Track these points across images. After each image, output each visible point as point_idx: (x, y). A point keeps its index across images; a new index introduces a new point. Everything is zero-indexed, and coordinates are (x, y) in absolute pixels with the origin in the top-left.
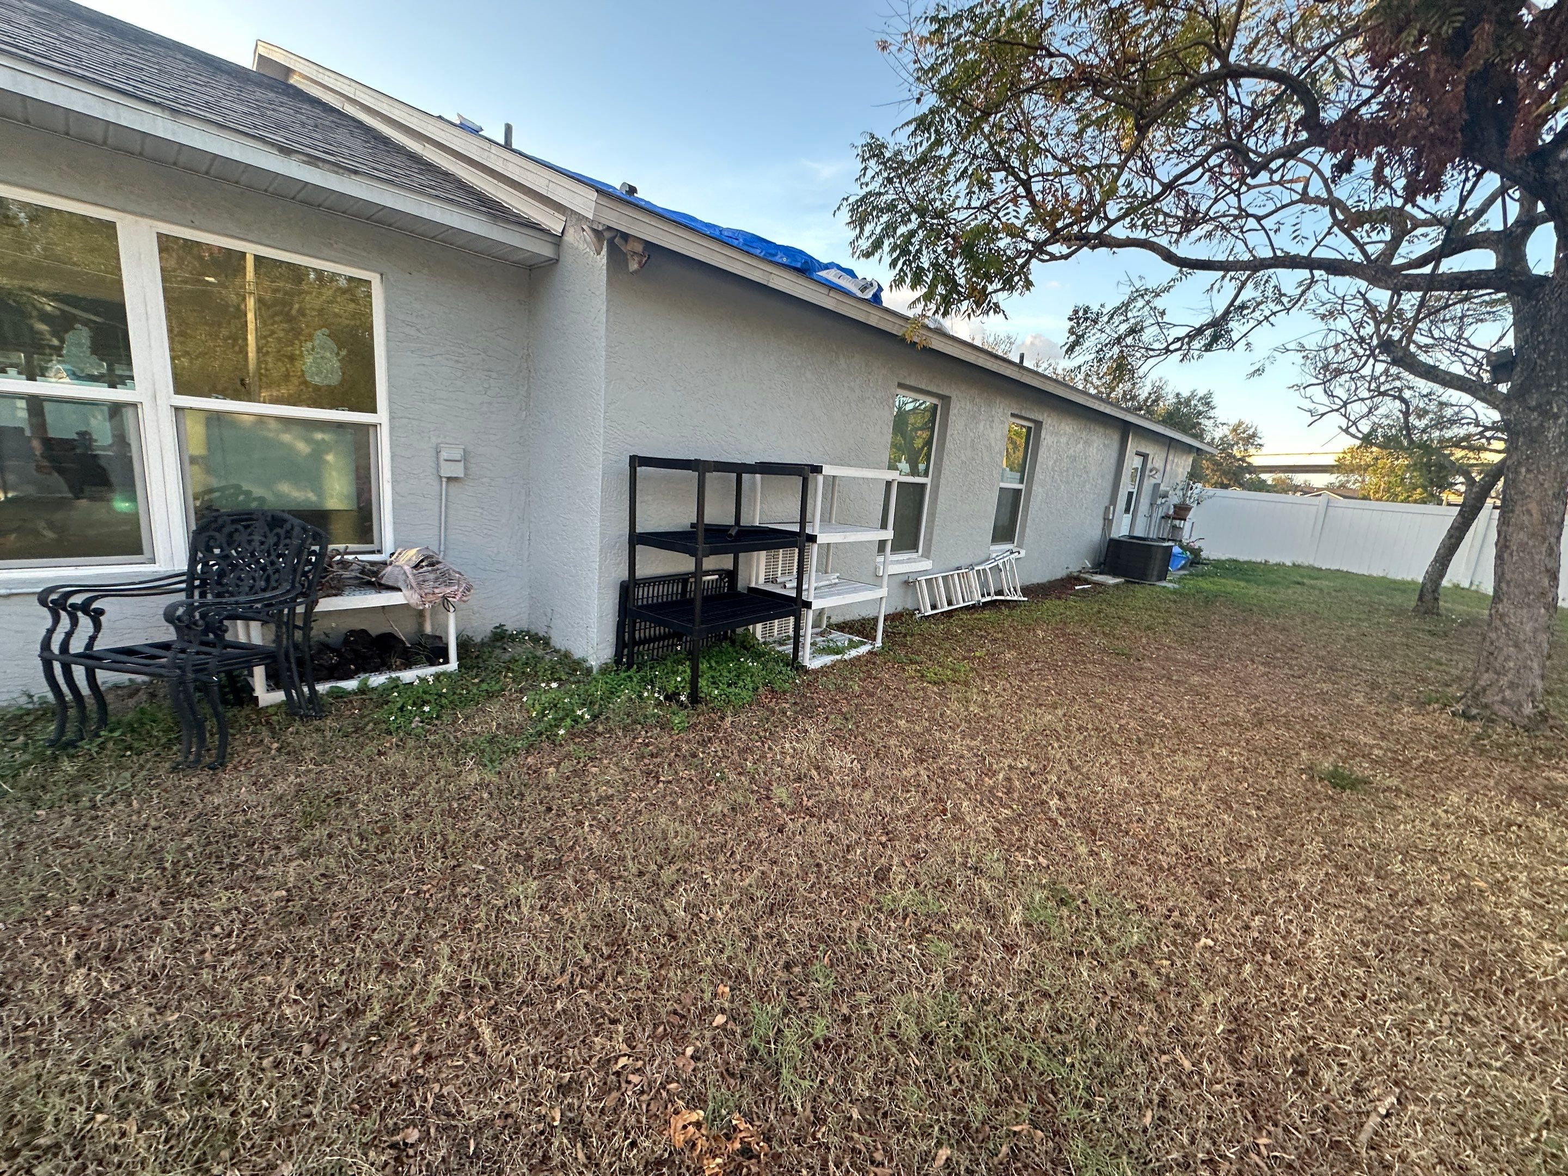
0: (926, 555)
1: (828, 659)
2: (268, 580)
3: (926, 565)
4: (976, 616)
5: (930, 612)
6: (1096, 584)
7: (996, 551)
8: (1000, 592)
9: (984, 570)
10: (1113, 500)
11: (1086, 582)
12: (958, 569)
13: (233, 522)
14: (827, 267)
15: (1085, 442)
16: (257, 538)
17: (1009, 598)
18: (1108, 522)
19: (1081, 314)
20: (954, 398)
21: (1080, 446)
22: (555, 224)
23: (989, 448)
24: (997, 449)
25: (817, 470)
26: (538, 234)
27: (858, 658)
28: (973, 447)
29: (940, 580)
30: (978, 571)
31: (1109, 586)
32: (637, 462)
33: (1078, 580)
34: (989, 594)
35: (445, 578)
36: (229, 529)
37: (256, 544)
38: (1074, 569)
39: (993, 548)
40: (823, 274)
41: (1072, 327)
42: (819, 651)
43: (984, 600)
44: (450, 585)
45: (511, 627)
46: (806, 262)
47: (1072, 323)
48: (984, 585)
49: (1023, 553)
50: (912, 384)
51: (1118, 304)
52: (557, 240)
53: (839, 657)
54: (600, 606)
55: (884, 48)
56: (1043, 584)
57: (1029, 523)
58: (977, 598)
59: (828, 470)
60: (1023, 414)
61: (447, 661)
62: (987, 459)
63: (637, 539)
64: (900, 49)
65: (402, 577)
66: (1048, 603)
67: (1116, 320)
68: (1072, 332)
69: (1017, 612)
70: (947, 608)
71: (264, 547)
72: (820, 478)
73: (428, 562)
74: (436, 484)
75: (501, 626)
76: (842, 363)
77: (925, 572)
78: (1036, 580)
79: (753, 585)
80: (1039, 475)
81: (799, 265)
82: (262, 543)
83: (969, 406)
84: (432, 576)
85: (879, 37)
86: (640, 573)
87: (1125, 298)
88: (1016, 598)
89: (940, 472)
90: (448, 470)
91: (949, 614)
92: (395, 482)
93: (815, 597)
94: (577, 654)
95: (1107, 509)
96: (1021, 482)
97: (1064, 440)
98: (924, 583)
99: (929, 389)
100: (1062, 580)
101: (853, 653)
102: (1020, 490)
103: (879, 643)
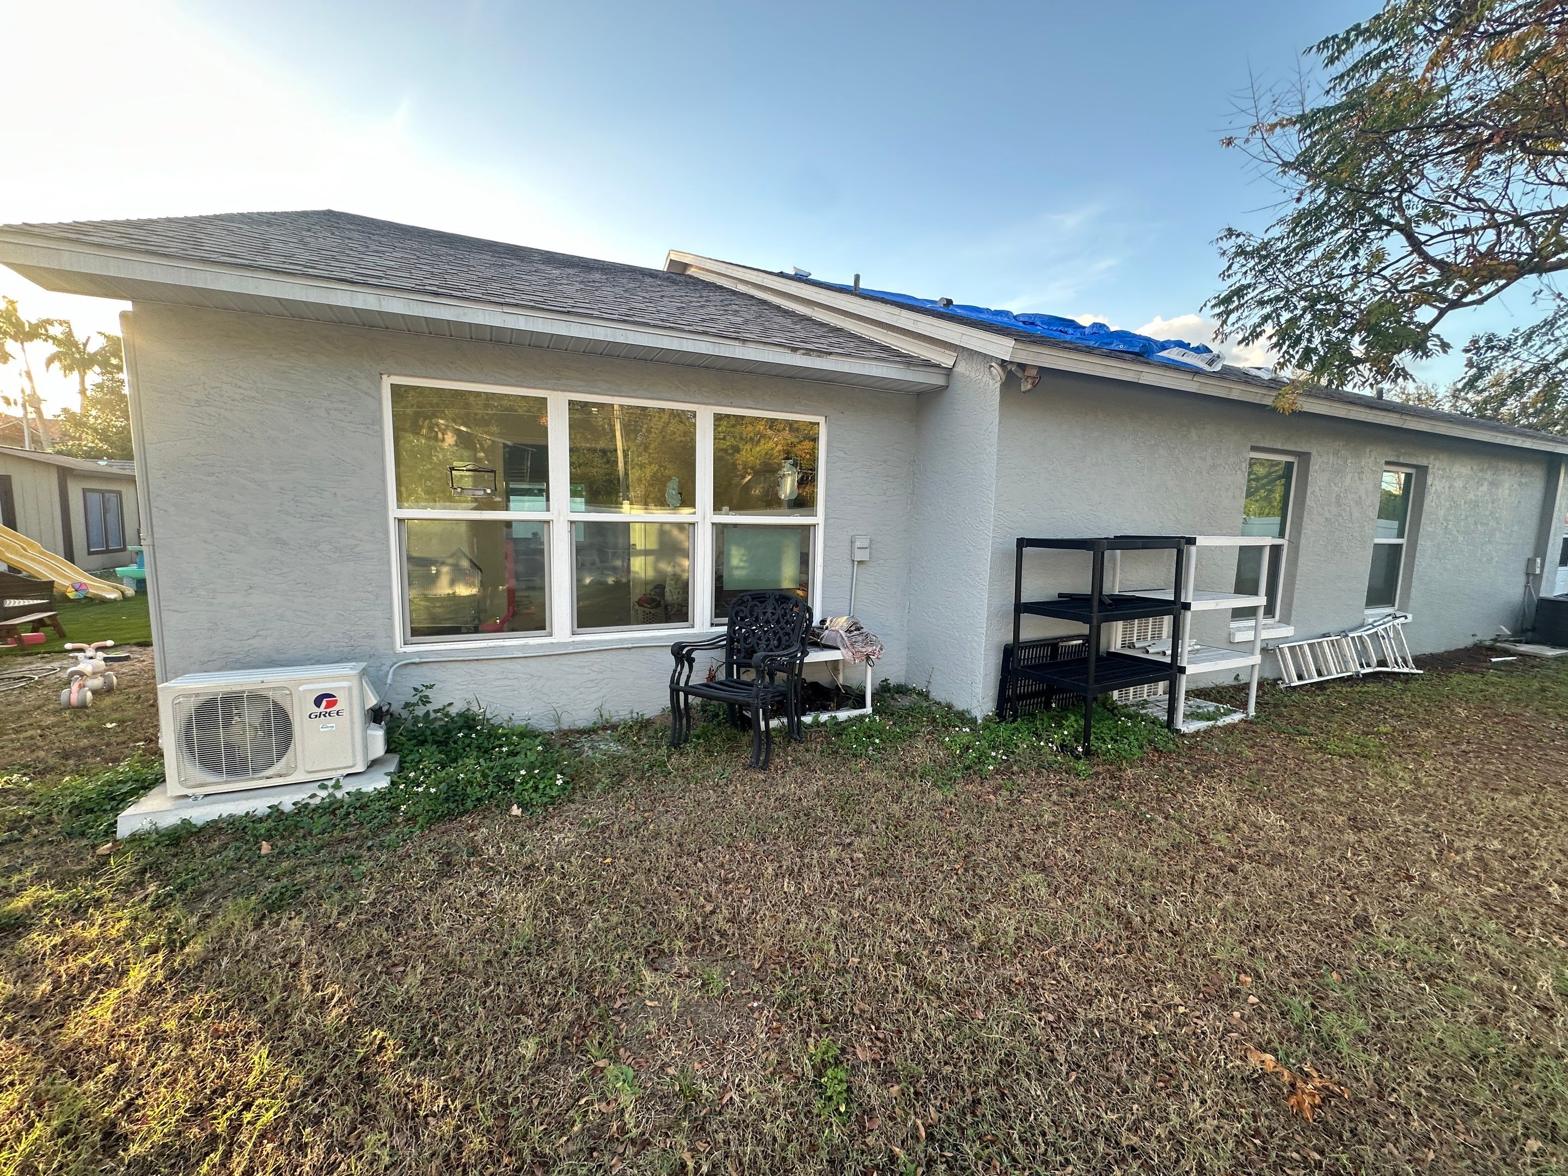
0: (1286, 620)
1: (1202, 725)
2: (779, 640)
3: (1287, 631)
4: (1358, 689)
5: (1297, 683)
6: (1521, 654)
7: (1372, 616)
8: (1382, 663)
9: (1360, 637)
10: (1541, 548)
11: (1507, 653)
12: (1324, 636)
13: (753, 599)
14: (1164, 346)
15: (1492, 484)
16: (770, 610)
17: (1396, 670)
18: (1533, 578)
19: (1481, 343)
20: (1314, 453)
21: (1485, 488)
22: (946, 360)
23: (1359, 502)
24: (1368, 502)
25: (1191, 541)
26: (930, 370)
27: (1234, 726)
28: (1339, 504)
29: (1306, 648)
30: (1353, 638)
31: (1548, 659)
32: (1022, 543)
33: (1492, 650)
34: (1369, 665)
35: (867, 640)
36: (750, 603)
37: (769, 615)
38: (1485, 636)
39: (1368, 612)
40: (1164, 354)
41: (1470, 360)
42: (1193, 716)
43: (1363, 671)
44: (872, 645)
45: (892, 682)
46: (1144, 346)
47: (1469, 355)
48: (1362, 653)
49: (1410, 616)
50: (1267, 445)
51: (1538, 321)
52: (949, 372)
53: (1211, 723)
54: (986, 665)
55: (1229, 144)
56: (1438, 655)
57: (1415, 582)
58: (1354, 668)
59: (1201, 541)
60: (1402, 460)
61: (864, 707)
62: (1356, 515)
63: (1021, 608)
64: (1247, 141)
65: (839, 639)
66: (1455, 679)
67: (1537, 341)
68: (1470, 364)
69: (1414, 685)
70: (1317, 679)
71: (776, 617)
72: (1193, 549)
73: (855, 628)
74: (850, 566)
75: (886, 680)
76: (1194, 436)
77: (1285, 639)
78: (1428, 650)
79: (1112, 650)
80: (1426, 526)
81: (1137, 350)
82: (773, 614)
83: (1332, 459)
84: (860, 638)
85: (1225, 135)
86: (1025, 636)
87: (1550, 315)
88: (1406, 670)
89: (1300, 533)
90: (860, 555)
91: (1320, 686)
92: (825, 566)
93: (1189, 663)
94: (960, 706)
95: (1530, 562)
96: (1401, 535)
97: (1459, 484)
98: (1287, 651)
99: (1286, 448)
100: (1466, 650)
101: (1228, 720)
102: (1400, 546)
103: (1252, 711)
